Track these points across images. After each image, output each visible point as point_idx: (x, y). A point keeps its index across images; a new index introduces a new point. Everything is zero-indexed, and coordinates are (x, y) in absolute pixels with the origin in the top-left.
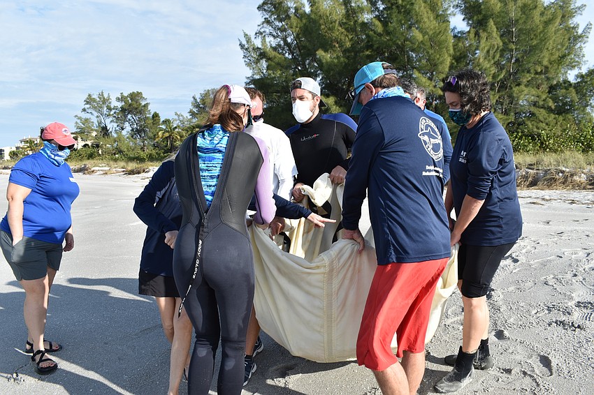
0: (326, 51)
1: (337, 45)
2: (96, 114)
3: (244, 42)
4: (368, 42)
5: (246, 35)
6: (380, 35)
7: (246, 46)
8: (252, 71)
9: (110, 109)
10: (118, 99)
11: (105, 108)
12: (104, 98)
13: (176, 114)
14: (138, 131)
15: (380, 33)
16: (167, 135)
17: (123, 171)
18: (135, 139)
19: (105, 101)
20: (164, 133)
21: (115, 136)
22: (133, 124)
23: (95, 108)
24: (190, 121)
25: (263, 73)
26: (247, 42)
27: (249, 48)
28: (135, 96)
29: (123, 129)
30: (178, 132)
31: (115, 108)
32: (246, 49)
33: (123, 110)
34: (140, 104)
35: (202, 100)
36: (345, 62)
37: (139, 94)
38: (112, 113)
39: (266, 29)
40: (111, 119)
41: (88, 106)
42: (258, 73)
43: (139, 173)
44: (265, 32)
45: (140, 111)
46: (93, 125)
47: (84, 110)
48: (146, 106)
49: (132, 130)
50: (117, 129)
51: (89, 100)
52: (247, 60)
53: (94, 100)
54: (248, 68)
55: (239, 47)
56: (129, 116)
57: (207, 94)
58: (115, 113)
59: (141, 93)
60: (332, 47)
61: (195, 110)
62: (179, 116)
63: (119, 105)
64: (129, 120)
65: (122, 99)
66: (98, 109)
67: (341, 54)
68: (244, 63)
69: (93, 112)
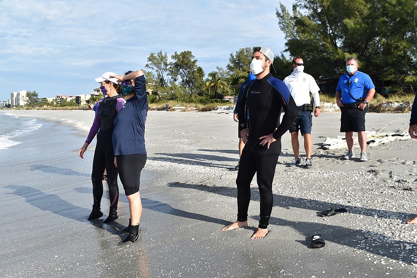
0: (350, 18)
1: (358, 14)
2: (156, 68)
3: (280, 12)
4: (384, 11)
5: (282, 6)
6: (394, 6)
7: (281, 15)
8: (285, 34)
9: (167, 65)
10: (173, 57)
11: (163, 64)
12: (162, 56)
13: (218, 68)
14: (188, 82)
15: (394, 5)
16: (213, 84)
17: (196, 109)
18: (185, 87)
19: (163, 58)
20: (211, 83)
21: (170, 86)
22: (184, 77)
23: (155, 64)
24: (228, 73)
25: (294, 35)
26: (283, 11)
27: (283, 16)
28: (186, 55)
29: (175, 80)
30: (220, 82)
31: (171, 64)
32: (282, 17)
33: (176, 65)
34: (190, 60)
35: (238, 56)
36: (365, 28)
37: (189, 53)
38: (168, 68)
39: (301, 3)
40: (167, 72)
41: (150, 62)
42: (290, 36)
43: (210, 110)
44: (301, 5)
45: (190, 66)
46: (154, 78)
47: (147, 66)
48: (194, 62)
49: (183, 81)
50: (172, 80)
51: (152, 58)
52: (281, 26)
53: (155, 58)
54: (283, 32)
55: (276, 15)
56: (181, 70)
57: (242, 52)
58: (170, 68)
59: (191, 52)
60: (354, 15)
61: (232, 65)
62: (219, 70)
63: (174, 61)
64: (181, 73)
65: (175, 56)
66: (157, 65)
67: (360, 20)
68: (280, 28)
69: (154, 67)
